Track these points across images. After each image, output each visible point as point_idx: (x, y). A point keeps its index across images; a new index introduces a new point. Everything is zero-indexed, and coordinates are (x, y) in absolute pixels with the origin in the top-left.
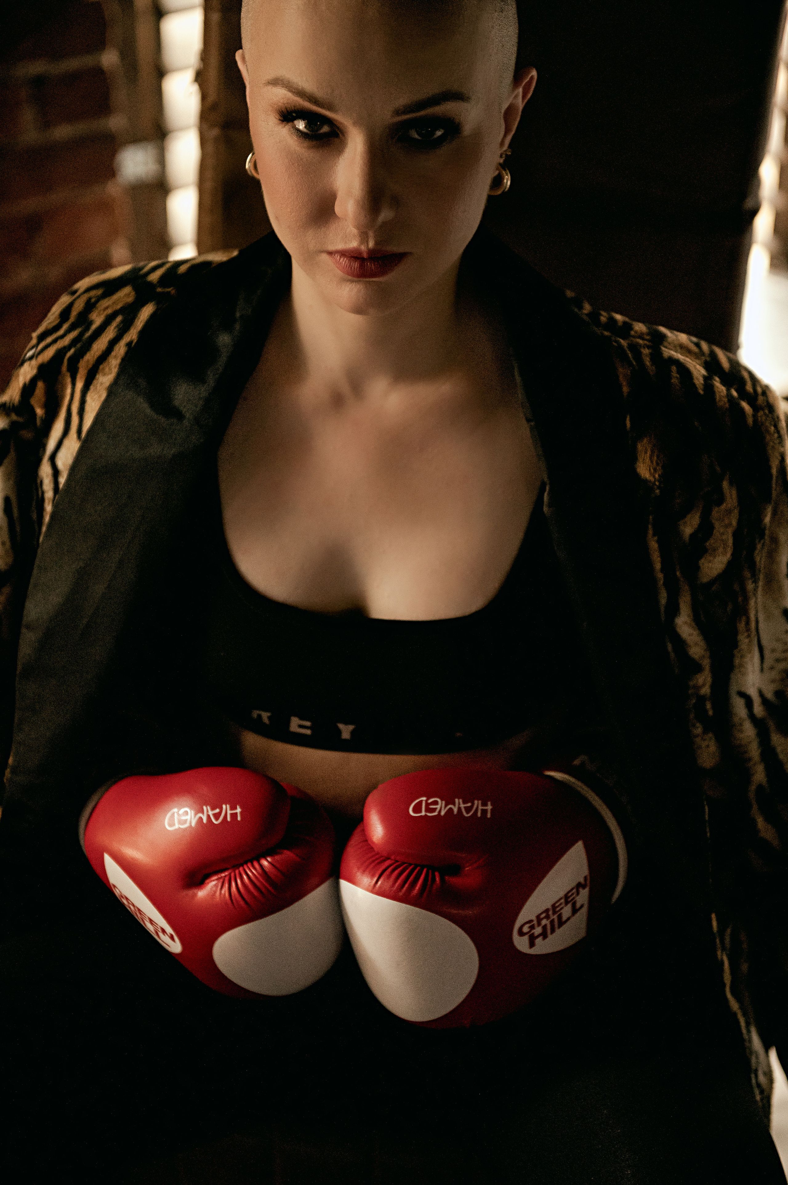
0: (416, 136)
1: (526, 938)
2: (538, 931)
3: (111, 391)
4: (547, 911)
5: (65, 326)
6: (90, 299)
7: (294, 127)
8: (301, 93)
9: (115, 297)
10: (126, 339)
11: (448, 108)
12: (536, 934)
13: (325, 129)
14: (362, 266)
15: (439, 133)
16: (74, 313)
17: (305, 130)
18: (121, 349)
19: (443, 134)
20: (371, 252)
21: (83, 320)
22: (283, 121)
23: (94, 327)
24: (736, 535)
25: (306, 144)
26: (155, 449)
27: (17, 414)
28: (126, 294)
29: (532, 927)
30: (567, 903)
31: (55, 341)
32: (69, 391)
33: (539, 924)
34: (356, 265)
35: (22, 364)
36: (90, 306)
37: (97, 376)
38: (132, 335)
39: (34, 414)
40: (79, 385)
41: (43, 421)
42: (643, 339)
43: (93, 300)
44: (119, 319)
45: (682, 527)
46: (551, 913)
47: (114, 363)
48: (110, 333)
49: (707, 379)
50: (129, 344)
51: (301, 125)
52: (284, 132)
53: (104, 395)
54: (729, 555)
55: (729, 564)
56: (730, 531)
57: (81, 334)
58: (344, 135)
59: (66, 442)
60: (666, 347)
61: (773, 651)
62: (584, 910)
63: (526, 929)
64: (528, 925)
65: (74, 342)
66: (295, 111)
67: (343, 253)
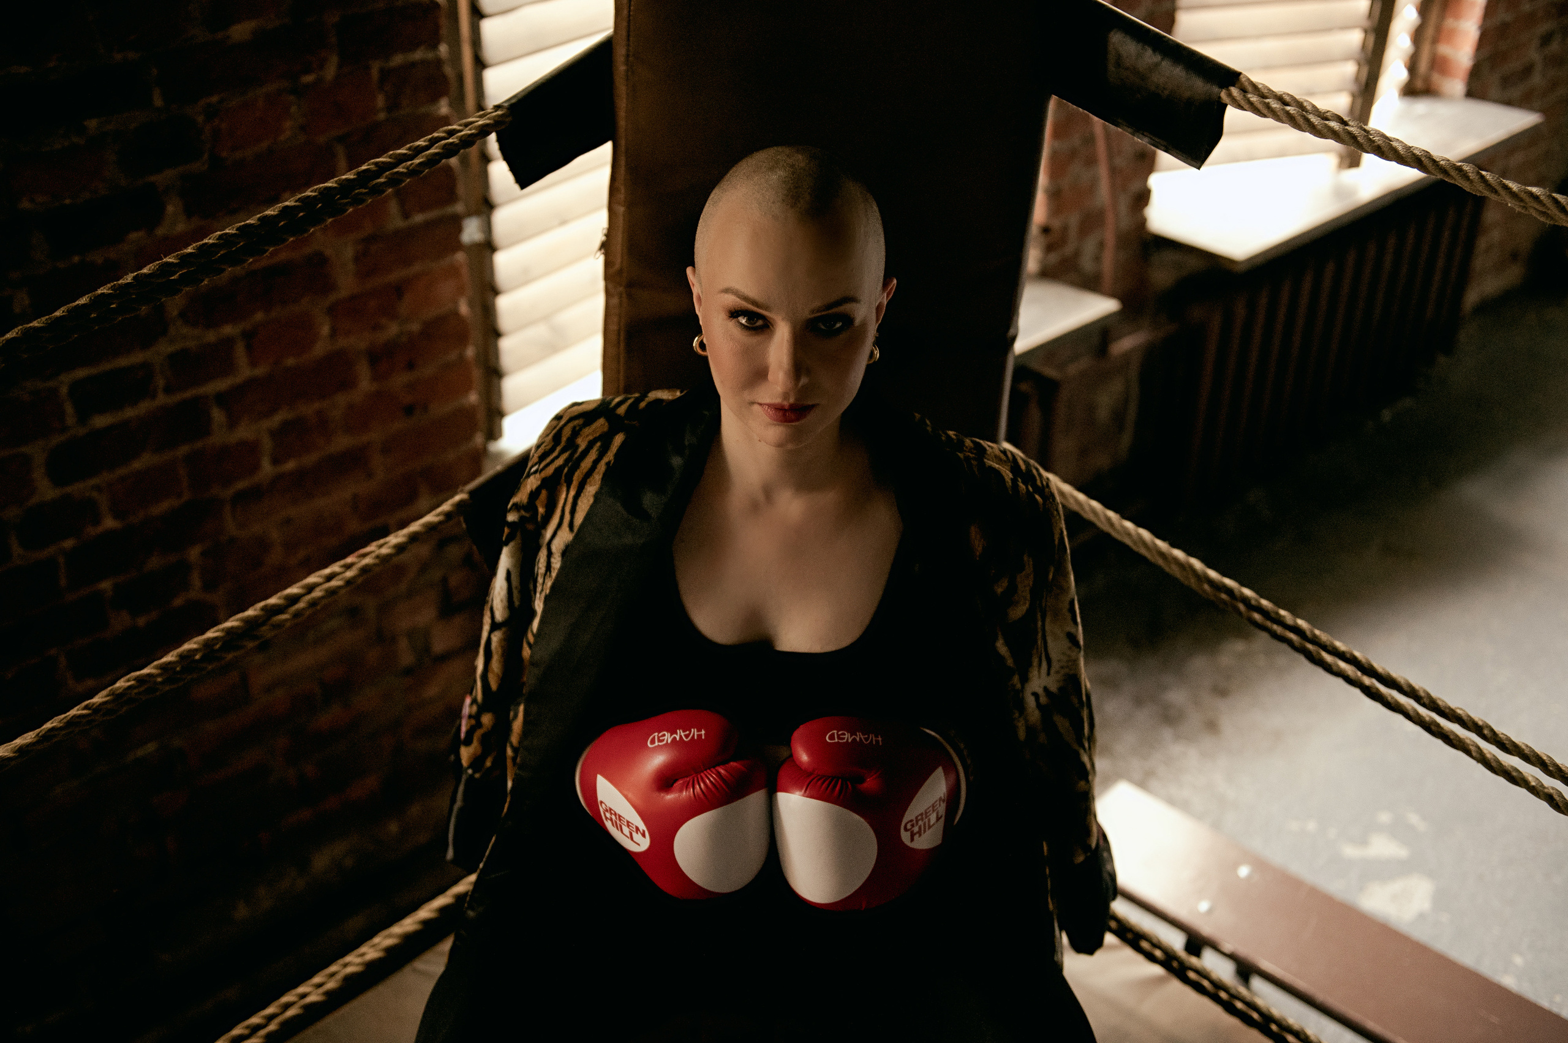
0: (823, 327)
1: (909, 833)
2: (916, 829)
3: (597, 497)
4: (921, 814)
5: (558, 449)
6: (574, 427)
7: (739, 322)
8: (746, 299)
9: (594, 426)
10: (605, 460)
11: (846, 308)
12: (915, 831)
13: (760, 323)
14: (784, 415)
15: (838, 325)
16: (564, 439)
17: (746, 324)
18: (602, 467)
19: (841, 326)
20: (791, 406)
21: (571, 444)
22: (730, 317)
23: (580, 450)
24: (1032, 592)
25: (747, 333)
26: (628, 539)
27: (525, 511)
28: (601, 425)
29: (913, 826)
30: (934, 811)
31: (552, 461)
32: (563, 496)
33: (917, 823)
34: (781, 413)
35: (528, 476)
36: (575, 433)
37: (586, 487)
38: (610, 456)
39: (537, 510)
40: (572, 493)
41: (543, 517)
42: (972, 453)
43: (577, 428)
44: (599, 444)
45: (996, 587)
46: (924, 816)
47: (597, 477)
48: (593, 455)
49: (1014, 481)
50: (608, 464)
51: (743, 321)
52: (731, 324)
53: (592, 500)
54: (1027, 605)
55: (1028, 610)
56: (1028, 589)
57: (571, 455)
58: (773, 326)
59: (560, 533)
60: (988, 460)
61: (1059, 661)
62: (943, 818)
63: (909, 827)
64: (910, 824)
65: (567, 461)
66: (740, 311)
67: (769, 405)
